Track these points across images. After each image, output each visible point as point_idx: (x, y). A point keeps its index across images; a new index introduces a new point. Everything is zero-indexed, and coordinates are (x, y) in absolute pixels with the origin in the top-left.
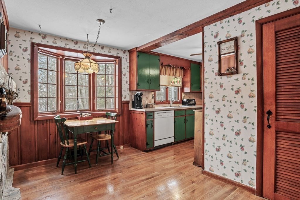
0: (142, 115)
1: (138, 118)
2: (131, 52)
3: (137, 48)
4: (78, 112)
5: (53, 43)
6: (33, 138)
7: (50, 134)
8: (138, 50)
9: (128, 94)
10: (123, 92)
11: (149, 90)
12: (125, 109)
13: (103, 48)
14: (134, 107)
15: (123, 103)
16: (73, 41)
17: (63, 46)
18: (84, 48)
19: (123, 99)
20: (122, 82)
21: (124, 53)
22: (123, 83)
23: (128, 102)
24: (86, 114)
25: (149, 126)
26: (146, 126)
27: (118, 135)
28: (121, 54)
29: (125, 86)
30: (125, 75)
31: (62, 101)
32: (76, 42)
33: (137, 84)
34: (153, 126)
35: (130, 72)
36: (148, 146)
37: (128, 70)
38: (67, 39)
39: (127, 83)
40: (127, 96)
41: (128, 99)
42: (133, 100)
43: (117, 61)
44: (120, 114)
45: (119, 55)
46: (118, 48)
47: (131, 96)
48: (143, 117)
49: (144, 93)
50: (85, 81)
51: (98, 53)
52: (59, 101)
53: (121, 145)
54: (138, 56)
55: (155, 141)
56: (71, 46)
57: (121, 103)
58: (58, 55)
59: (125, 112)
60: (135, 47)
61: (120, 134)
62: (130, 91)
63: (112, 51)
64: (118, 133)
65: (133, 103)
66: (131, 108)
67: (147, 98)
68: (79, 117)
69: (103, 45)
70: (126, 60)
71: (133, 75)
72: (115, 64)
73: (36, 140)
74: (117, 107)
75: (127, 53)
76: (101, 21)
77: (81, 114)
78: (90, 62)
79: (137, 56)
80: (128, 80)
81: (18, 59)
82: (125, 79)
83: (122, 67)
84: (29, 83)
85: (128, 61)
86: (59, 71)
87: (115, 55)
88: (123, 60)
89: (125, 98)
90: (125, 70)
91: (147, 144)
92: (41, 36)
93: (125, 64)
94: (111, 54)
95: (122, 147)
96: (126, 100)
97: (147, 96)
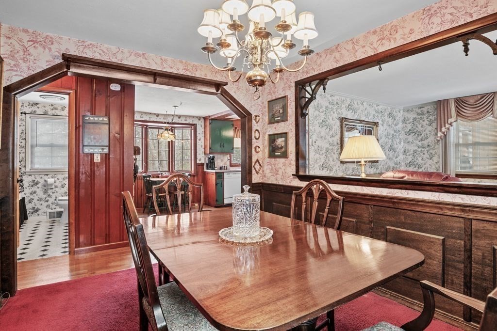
0: (213, 176)
1: (210, 178)
2: (205, 119)
3: (209, 116)
4: (159, 172)
5: (141, 117)
7: (138, 189)
8: (211, 118)
9: (203, 157)
10: (198, 155)
12: (200, 170)
13: (179, 118)
14: (207, 169)
15: (198, 165)
16: (155, 114)
17: (148, 120)
18: (164, 119)
19: (198, 162)
21: (199, 120)
22: (198, 147)
23: (202, 164)
25: (219, 185)
26: (216, 184)
28: (196, 121)
29: (200, 150)
30: (200, 140)
31: (146, 163)
32: (158, 115)
33: (210, 148)
34: (222, 185)
35: (205, 137)
36: (218, 203)
37: (203, 135)
38: (150, 113)
39: (202, 147)
40: (202, 159)
41: (203, 161)
42: (207, 162)
43: (193, 128)
44: (195, 175)
45: (194, 123)
46: (193, 116)
47: (205, 159)
48: (214, 177)
49: (216, 156)
50: (164, 147)
51: (175, 122)
52: (144, 163)
55: (225, 199)
56: (154, 118)
57: (196, 165)
58: (143, 126)
59: (200, 173)
60: (208, 115)
62: (205, 154)
63: (188, 119)
65: (207, 164)
66: (206, 170)
67: (222, 160)
68: (160, 176)
69: (180, 116)
70: (201, 126)
71: (207, 140)
72: (191, 130)
74: (193, 169)
75: (202, 120)
76: (175, 106)
77: (162, 174)
78: (169, 134)
79: (210, 124)
80: (203, 144)
82: (200, 143)
83: (197, 133)
85: (203, 126)
86: (144, 137)
87: (191, 123)
88: (198, 127)
89: (200, 160)
90: (200, 136)
91: (217, 201)
93: (200, 130)
94: (187, 122)
95: (196, 205)
97: (222, 158)
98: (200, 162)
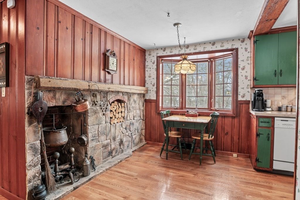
0: (255, 120)
1: (253, 123)
2: (251, 38)
3: (253, 32)
4: (196, 109)
5: (170, 52)
6: (157, 125)
8: (255, 34)
9: (248, 92)
10: (240, 90)
11: (278, 86)
13: (214, 44)
15: (239, 103)
17: (177, 53)
19: (240, 98)
20: (239, 77)
21: (243, 42)
22: (241, 79)
23: (247, 102)
24: (192, 112)
26: (258, 135)
27: (232, 140)
28: (237, 45)
29: (244, 83)
30: (243, 69)
33: (254, 79)
34: (270, 138)
40: (247, 95)
41: (248, 98)
44: (234, 116)
45: (234, 47)
46: (233, 39)
47: (250, 94)
51: (208, 50)
53: (235, 152)
54: (256, 41)
56: (183, 51)
57: (237, 103)
59: (243, 113)
61: (235, 139)
62: (251, 87)
63: (225, 44)
64: (232, 138)
66: (251, 110)
67: (284, 97)
69: (214, 41)
70: (246, 50)
73: (159, 127)
77: (188, 112)
81: (150, 70)
83: (239, 61)
84: (155, 86)
87: (230, 48)
88: (242, 52)
89: (243, 97)
90: (244, 63)
91: (257, 160)
92: (162, 50)
93: (244, 55)
95: (235, 155)
96: (245, 100)
97: (283, 94)
98: (244, 99)
